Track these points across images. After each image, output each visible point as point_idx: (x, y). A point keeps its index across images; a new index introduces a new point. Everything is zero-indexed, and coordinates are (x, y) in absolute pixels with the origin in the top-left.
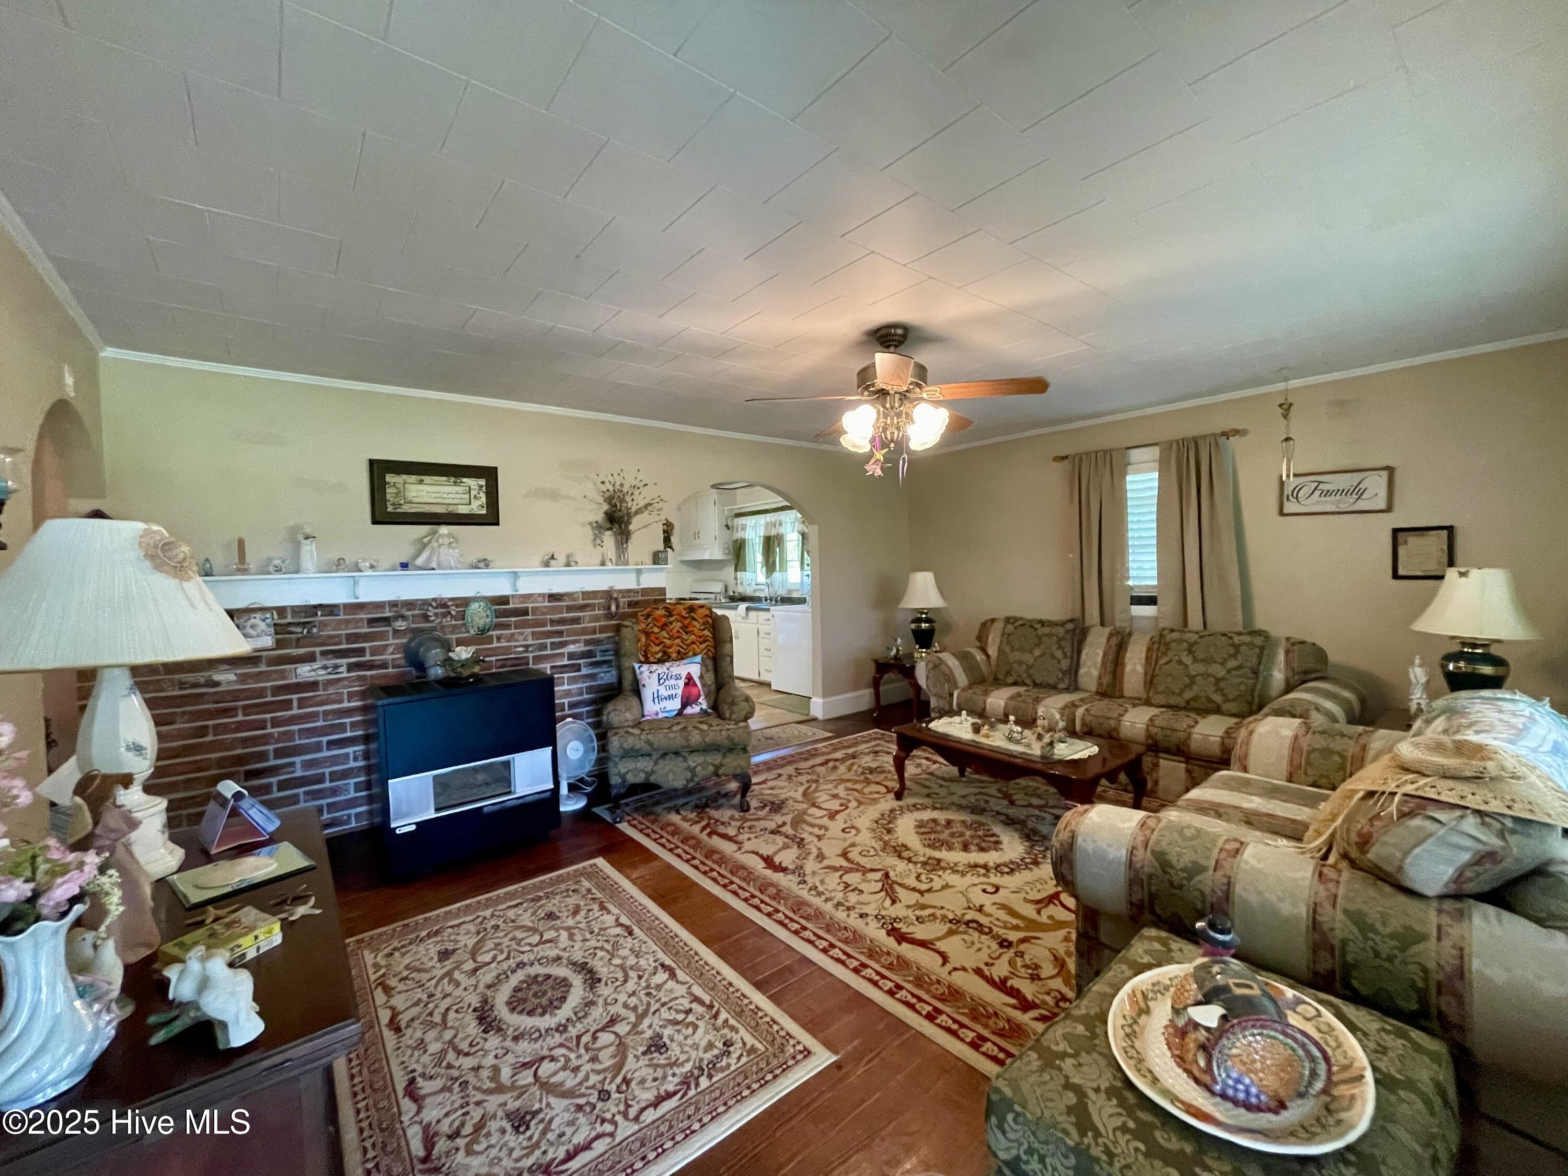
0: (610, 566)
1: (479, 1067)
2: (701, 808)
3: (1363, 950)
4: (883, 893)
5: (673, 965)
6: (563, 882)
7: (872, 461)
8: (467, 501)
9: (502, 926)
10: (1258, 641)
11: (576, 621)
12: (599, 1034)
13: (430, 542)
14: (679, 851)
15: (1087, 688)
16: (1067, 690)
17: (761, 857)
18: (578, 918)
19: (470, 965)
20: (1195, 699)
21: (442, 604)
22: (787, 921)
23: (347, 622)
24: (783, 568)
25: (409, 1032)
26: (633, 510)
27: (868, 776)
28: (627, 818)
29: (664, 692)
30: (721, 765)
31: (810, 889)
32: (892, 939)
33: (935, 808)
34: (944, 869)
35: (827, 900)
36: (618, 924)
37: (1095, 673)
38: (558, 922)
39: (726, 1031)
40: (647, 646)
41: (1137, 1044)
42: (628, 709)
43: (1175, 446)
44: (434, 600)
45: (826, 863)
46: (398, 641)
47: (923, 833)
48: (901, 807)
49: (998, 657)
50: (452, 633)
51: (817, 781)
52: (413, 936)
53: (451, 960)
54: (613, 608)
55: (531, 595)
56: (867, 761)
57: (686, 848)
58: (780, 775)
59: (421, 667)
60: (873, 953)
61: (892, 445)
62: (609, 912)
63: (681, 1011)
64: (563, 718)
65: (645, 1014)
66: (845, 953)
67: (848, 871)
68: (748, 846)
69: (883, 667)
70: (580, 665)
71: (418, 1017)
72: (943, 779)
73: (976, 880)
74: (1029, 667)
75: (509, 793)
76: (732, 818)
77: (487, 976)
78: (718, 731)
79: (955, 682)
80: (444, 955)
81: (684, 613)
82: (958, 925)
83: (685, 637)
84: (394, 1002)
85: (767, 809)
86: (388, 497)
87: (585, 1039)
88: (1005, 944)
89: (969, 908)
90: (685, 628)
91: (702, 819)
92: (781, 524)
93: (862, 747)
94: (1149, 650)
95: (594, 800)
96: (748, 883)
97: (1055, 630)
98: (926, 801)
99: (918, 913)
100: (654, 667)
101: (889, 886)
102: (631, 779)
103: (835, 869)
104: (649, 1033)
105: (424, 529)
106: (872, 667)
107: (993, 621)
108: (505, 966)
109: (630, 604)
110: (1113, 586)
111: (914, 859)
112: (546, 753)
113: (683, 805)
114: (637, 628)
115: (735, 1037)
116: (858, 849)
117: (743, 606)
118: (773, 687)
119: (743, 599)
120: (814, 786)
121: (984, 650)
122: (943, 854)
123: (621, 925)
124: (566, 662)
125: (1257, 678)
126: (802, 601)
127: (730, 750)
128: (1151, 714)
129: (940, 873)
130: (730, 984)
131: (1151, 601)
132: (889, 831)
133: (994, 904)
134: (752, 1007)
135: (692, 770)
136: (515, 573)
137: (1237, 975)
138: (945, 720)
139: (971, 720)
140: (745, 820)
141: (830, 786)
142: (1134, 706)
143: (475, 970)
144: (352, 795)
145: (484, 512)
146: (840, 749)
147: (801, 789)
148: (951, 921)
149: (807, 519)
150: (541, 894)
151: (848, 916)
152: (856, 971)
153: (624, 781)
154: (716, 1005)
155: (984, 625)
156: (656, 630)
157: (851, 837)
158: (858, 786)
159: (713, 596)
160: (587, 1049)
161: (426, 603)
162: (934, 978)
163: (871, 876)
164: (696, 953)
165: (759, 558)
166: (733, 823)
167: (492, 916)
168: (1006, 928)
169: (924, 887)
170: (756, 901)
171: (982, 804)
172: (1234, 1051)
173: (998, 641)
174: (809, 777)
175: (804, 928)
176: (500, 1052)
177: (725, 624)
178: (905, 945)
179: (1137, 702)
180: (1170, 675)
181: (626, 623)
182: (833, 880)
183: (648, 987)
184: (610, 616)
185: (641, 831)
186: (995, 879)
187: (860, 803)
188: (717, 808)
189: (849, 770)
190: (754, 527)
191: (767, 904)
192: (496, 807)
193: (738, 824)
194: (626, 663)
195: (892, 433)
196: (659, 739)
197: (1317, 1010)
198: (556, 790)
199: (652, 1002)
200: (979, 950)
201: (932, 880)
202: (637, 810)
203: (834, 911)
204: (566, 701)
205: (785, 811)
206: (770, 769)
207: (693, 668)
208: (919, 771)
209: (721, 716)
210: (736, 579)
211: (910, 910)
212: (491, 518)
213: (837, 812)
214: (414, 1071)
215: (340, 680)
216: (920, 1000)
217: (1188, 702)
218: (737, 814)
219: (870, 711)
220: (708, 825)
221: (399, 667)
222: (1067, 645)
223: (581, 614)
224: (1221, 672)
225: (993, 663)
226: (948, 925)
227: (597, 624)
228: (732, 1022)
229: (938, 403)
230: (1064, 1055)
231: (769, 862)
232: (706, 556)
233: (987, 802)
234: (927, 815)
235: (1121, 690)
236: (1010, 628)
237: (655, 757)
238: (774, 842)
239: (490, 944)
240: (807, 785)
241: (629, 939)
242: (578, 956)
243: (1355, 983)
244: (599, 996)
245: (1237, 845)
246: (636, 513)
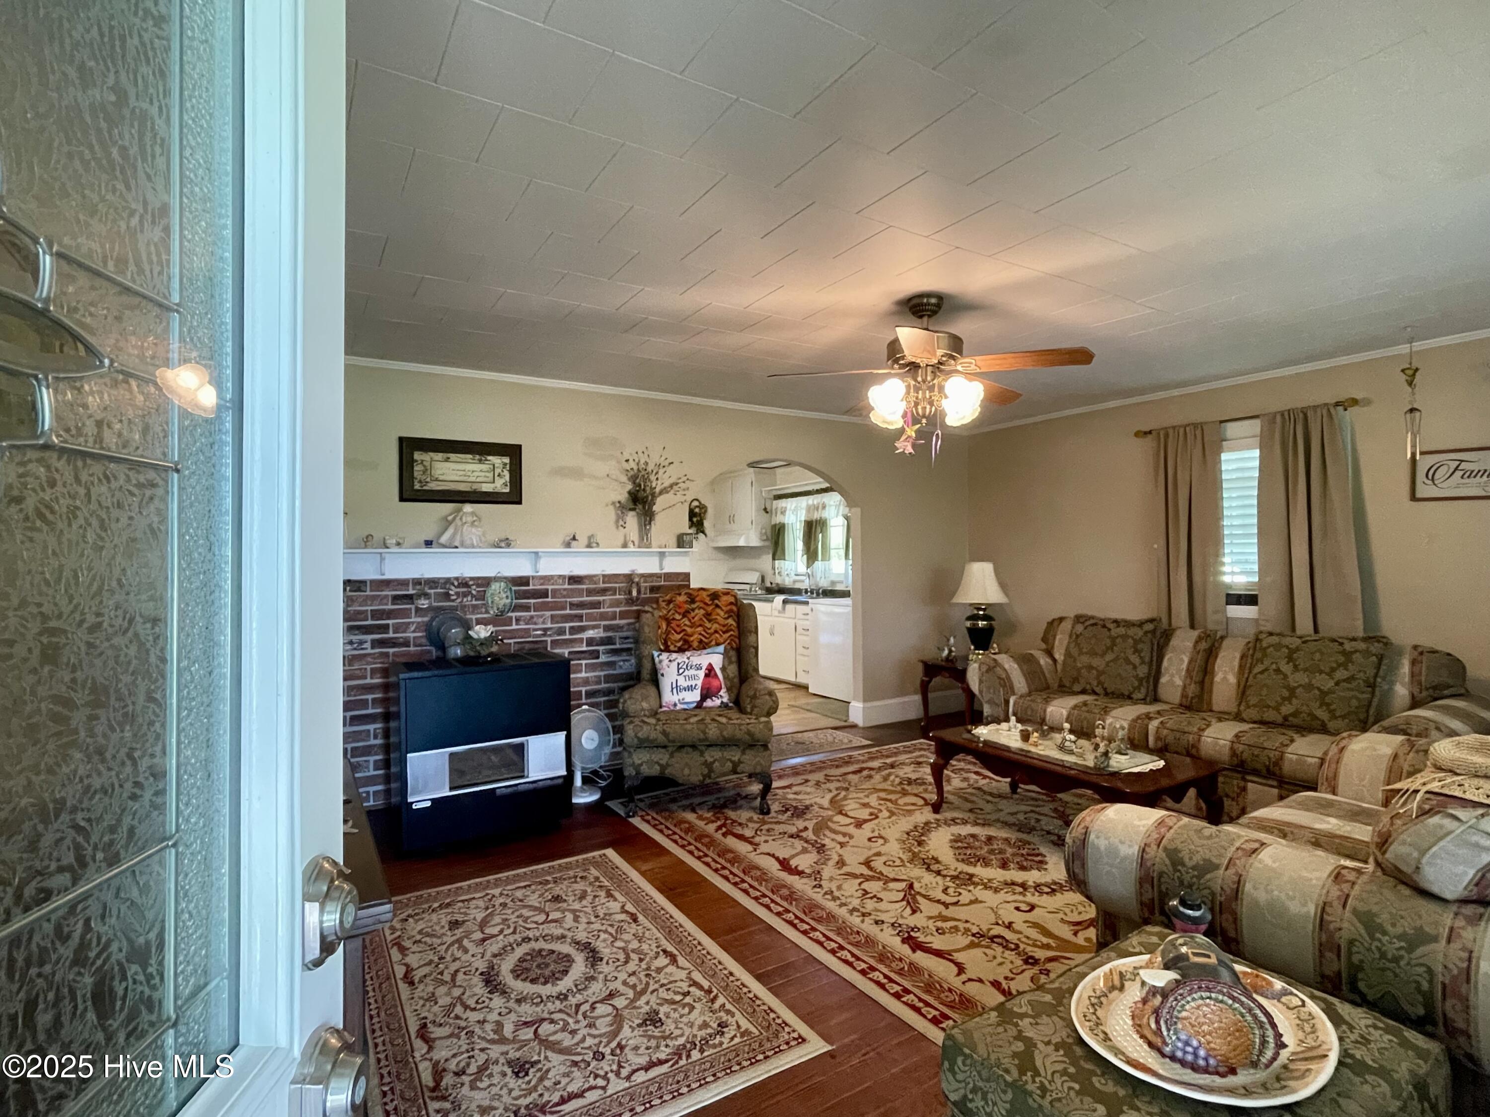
0: (632, 549)
1: (484, 1021)
2: (718, 808)
3: (1369, 950)
4: (905, 903)
5: (675, 952)
6: (571, 869)
7: (903, 438)
8: (491, 479)
9: (510, 904)
10: (1376, 648)
11: (597, 605)
12: (598, 1005)
13: (454, 519)
14: (692, 848)
15: (1170, 700)
16: (1144, 701)
17: (777, 859)
18: (584, 902)
19: (478, 936)
20: (1295, 714)
21: (464, 583)
22: (796, 921)
23: (374, 598)
24: (826, 557)
25: (421, 987)
26: (657, 490)
27: (906, 787)
28: (640, 813)
29: (682, 682)
30: (740, 762)
31: (826, 893)
32: (906, 946)
33: (977, 824)
34: (976, 884)
35: (842, 905)
36: (623, 910)
37: (1179, 682)
38: (564, 905)
39: (722, 1014)
40: (668, 633)
41: (1100, 1013)
42: (645, 698)
43: (1279, 419)
44: (457, 579)
45: (845, 869)
46: (419, 619)
47: (958, 848)
48: (938, 820)
49: (1064, 662)
50: (473, 613)
51: (847, 789)
52: (426, 906)
53: (461, 930)
54: (634, 593)
55: (552, 577)
56: (908, 772)
57: (699, 845)
58: (807, 781)
59: (442, 646)
60: (883, 957)
61: (924, 421)
62: (615, 900)
63: (679, 993)
64: (580, 706)
65: (643, 992)
66: (853, 955)
67: (868, 879)
68: (764, 848)
69: (931, 669)
70: (598, 652)
71: (430, 974)
72: (991, 794)
73: (1010, 897)
74: (1101, 673)
75: (522, 777)
76: (750, 820)
77: (494, 947)
78: (737, 725)
79: (1012, 688)
80: (454, 925)
81: (707, 600)
82: (983, 938)
83: (708, 625)
84: (408, 960)
85: (789, 813)
86: (416, 474)
87: (585, 1007)
88: (1030, 961)
89: (997, 924)
90: (708, 615)
91: (718, 819)
92: (824, 507)
93: (902, 758)
94: (1242, 658)
95: (607, 795)
96: (761, 884)
97: (1132, 631)
98: (966, 816)
99: (939, 924)
100: (674, 655)
101: (911, 897)
102: (646, 771)
103: (854, 876)
104: (647, 1008)
105: (448, 507)
106: (920, 668)
107: (1061, 619)
108: (511, 939)
109: (653, 589)
110: (1205, 583)
111: (944, 872)
112: (560, 737)
113: (700, 804)
114: (657, 613)
115: (730, 1019)
116: (883, 859)
117: (780, 598)
118: (810, 690)
119: (781, 590)
120: (843, 793)
121: (1049, 653)
122: (979, 871)
123: (627, 912)
124: (585, 648)
125: (1373, 693)
126: (845, 594)
127: (751, 746)
128: (1238, 730)
129: (971, 888)
130: (731, 974)
131: (1251, 600)
132: (920, 843)
133: (1025, 922)
134: (751, 995)
135: (709, 765)
136: (536, 553)
137: (1200, 946)
138: (993, 727)
139: (1020, 726)
140: (764, 823)
141: (861, 795)
142: (1220, 720)
143: (484, 940)
144: (372, 773)
145: (507, 490)
146: (877, 758)
147: (829, 796)
148: (974, 935)
149: (850, 502)
150: (549, 878)
151: (863, 921)
152: (863, 972)
153: (638, 773)
154: (715, 991)
155: (1051, 624)
156: (678, 617)
157: (877, 846)
158: (893, 797)
159: (747, 587)
160: (585, 1016)
161: (448, 581)
162: (945, 986)
163: (892, 885)
164: (699, 943)
165: (800, 545)
166: (750, 825)
167: (501, 894)
168: (1035, 946)
169: (949, 900)
170: (766, 900)
171: (1033, 822)
172: (1184, 1014)
173: (1066, 642)
174: (838, 785)
175: (814, 929)
176: (504, 1011)
177: (751, 613)
178: (919, 953)
179: (1222, 716)
180: (1265, 685)
181: (647, 608)
182: (851, 887)
183: (648, 969)
184: (631, 601)
185: (654, 826)
186: (1030, 898)
187: (892, 814)
188: (735, 809)
189: (885, 779)
190: (795, 510)
191: (777, 904)
192: (509, 790)
193: (756, 826)
194: (646, 650)
195: (924, 408)
196: (675, 730)
197: (1303, 1001)
198: (569, 778)
199: (652, 982)
200: (1001, 964)
201: (960, 894)
202: (652, 806)
203: (848, 915)
204: (584, 689)
205: (808, 816)
206: (797, 774)
207: (715, 658)
208: (965, 785)
209: (742, 710)
210: (774, 568)
211: (931, 921)
212: (514, 496)
213: (866, 821)
214: (426, 1018)
215: (365, 655)
216: (927, 1004)
217: (1286, 718)
218: (756, 817)
219: (919, 720)
220: (724, 825)
221: (420, 645)
222: (1145, 648)
223: (601, 598)
224: (1325, 683)
225: (1059, 667)
226: (970, 938)
227: (618, 610)
228: (728, 1006)
229: (971, 376)
230: (1022, 1016)
231: (785, 865)
232: (742, 543)
233: (1038, 821)
234: (966, 830)
235: (1210, 703)
236: (1080, 628)
237: (670, 749)
238: (792, 846)
239: (497, 919)
240: (835, 792)
241: (633, 925)
242: (582, 936)
243: (1361, 985)
244: (600, 973)
245: (1256, 845)
246: (661, 493)
